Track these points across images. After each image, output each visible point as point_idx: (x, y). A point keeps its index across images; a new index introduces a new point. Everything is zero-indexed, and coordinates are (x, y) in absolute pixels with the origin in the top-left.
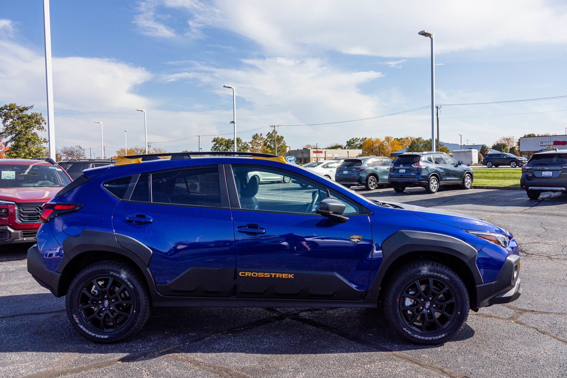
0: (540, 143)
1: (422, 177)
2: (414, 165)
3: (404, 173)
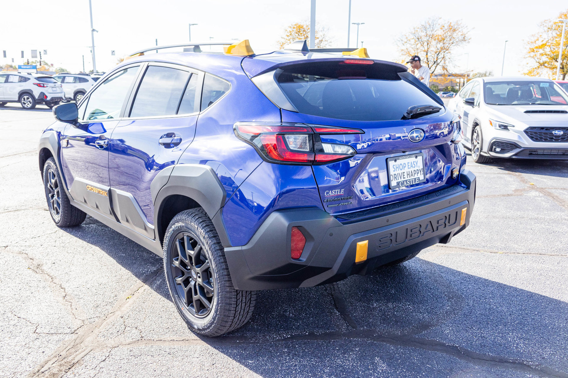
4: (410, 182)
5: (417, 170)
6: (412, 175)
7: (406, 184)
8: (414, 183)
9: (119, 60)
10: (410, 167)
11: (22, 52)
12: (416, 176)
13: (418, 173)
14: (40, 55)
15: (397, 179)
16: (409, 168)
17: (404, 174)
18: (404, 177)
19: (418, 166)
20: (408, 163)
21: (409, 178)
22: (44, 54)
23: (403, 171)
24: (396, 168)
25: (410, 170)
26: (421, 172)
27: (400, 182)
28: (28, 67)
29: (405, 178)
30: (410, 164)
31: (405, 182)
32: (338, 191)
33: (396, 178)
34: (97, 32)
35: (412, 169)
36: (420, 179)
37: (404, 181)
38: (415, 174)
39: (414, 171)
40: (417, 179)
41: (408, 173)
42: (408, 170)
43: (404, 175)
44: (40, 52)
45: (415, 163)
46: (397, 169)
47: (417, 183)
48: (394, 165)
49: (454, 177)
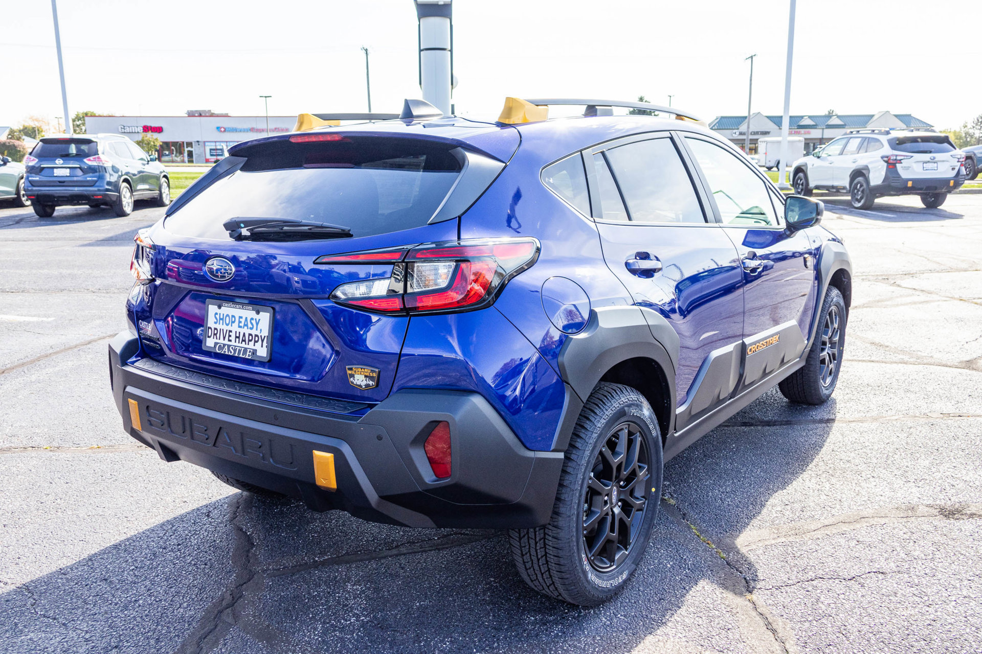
0: (120, 129)
1: (109, 183)
2: (90, 160)
3: (67, 176)
4: (235, 351)
5: (256, 336)
6: (245, 341)
7: (227, 350)
8: (241, 356)
10: (242, 325)
12: (251, 345)
13: (256, 342)
15: (218, 338)
16: (240, 327)
17: (230, 334)
18: (230, 338)
19: (259, 329)
20: (240, 317)
21: (237, 344)
23: (229, 328)
24: (220, 319)
25: (242, 331)
26: (263, 341)
27: (219, 344)
29: (230, 341)
30: (243, 320)
31: (226, 347)
33: (215, 334)
35: (247, 332)
36: (258, 354)
37: (224, 345)
38: (250, 341)
39: (250, 335)
40: (250, 352)
41: (238, 335)
42: (239, 330)
43: (230, 336)
45: (254, 322)
46: (221, 321)
47: (247, 357)
48: (216, 314)
49: (355, 383)
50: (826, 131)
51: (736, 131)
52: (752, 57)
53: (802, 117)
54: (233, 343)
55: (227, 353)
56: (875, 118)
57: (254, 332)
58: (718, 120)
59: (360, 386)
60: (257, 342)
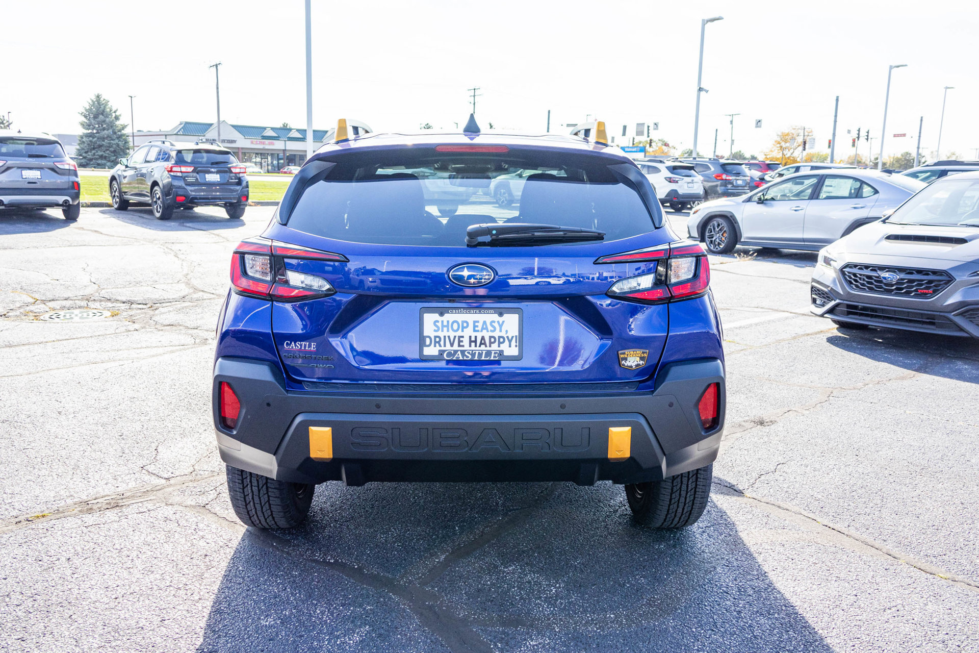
4: (472, 355)
5: (500, 337)
6: (485, 344)
7: (460, 356)
8: (483, 359)
9: (780, 134)
10: (479, 329)
11: (625, 127)
12: (495, 347)
13: (500, 343)
14: (648, 130)
15: (443, 345)
16: (475, 331)
17: (461, 339)
18: (462, 344)
19: (504, 331)
20: (476, 322)
21: (474, 348)
22: (655, 129)
23: (459, 333)
24: (444, 326)
25: (479, 335)
26: (510, 341)
27: (445, 351)
28: (634, 150)
29: (462, 346)
30: (479, 324)
31: (458, 353)
32: (305, 345)
33: (439, 342)
34: (707, 91)
35: (487, 334)
36: (505, 354)
37: (456, 351)
38: (492, 343)
39: (492, 337)
40: (495, 353)
41: (473, 339)
42: (474, 334)
43: (461, 341)
44: (648, 127)
45: (496, 325)
46: (445, 328)
47: (492, 358)
48: (436, 322)
49: (626, 365)
50: (288, 143)
51: (203, 138)
52: (216, 66)
53: (265, 128)
54: (467, 347)
55: (461, 358)
56: (329, 134)
57: (496, 334)
58: (182, 126)
59: (631, 367)
60: (504, 342)
